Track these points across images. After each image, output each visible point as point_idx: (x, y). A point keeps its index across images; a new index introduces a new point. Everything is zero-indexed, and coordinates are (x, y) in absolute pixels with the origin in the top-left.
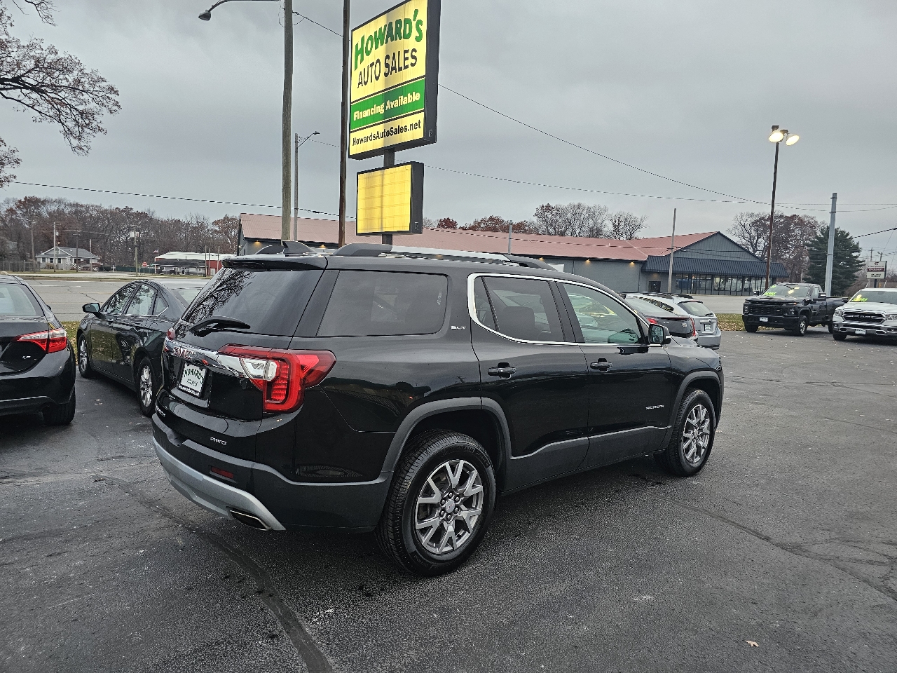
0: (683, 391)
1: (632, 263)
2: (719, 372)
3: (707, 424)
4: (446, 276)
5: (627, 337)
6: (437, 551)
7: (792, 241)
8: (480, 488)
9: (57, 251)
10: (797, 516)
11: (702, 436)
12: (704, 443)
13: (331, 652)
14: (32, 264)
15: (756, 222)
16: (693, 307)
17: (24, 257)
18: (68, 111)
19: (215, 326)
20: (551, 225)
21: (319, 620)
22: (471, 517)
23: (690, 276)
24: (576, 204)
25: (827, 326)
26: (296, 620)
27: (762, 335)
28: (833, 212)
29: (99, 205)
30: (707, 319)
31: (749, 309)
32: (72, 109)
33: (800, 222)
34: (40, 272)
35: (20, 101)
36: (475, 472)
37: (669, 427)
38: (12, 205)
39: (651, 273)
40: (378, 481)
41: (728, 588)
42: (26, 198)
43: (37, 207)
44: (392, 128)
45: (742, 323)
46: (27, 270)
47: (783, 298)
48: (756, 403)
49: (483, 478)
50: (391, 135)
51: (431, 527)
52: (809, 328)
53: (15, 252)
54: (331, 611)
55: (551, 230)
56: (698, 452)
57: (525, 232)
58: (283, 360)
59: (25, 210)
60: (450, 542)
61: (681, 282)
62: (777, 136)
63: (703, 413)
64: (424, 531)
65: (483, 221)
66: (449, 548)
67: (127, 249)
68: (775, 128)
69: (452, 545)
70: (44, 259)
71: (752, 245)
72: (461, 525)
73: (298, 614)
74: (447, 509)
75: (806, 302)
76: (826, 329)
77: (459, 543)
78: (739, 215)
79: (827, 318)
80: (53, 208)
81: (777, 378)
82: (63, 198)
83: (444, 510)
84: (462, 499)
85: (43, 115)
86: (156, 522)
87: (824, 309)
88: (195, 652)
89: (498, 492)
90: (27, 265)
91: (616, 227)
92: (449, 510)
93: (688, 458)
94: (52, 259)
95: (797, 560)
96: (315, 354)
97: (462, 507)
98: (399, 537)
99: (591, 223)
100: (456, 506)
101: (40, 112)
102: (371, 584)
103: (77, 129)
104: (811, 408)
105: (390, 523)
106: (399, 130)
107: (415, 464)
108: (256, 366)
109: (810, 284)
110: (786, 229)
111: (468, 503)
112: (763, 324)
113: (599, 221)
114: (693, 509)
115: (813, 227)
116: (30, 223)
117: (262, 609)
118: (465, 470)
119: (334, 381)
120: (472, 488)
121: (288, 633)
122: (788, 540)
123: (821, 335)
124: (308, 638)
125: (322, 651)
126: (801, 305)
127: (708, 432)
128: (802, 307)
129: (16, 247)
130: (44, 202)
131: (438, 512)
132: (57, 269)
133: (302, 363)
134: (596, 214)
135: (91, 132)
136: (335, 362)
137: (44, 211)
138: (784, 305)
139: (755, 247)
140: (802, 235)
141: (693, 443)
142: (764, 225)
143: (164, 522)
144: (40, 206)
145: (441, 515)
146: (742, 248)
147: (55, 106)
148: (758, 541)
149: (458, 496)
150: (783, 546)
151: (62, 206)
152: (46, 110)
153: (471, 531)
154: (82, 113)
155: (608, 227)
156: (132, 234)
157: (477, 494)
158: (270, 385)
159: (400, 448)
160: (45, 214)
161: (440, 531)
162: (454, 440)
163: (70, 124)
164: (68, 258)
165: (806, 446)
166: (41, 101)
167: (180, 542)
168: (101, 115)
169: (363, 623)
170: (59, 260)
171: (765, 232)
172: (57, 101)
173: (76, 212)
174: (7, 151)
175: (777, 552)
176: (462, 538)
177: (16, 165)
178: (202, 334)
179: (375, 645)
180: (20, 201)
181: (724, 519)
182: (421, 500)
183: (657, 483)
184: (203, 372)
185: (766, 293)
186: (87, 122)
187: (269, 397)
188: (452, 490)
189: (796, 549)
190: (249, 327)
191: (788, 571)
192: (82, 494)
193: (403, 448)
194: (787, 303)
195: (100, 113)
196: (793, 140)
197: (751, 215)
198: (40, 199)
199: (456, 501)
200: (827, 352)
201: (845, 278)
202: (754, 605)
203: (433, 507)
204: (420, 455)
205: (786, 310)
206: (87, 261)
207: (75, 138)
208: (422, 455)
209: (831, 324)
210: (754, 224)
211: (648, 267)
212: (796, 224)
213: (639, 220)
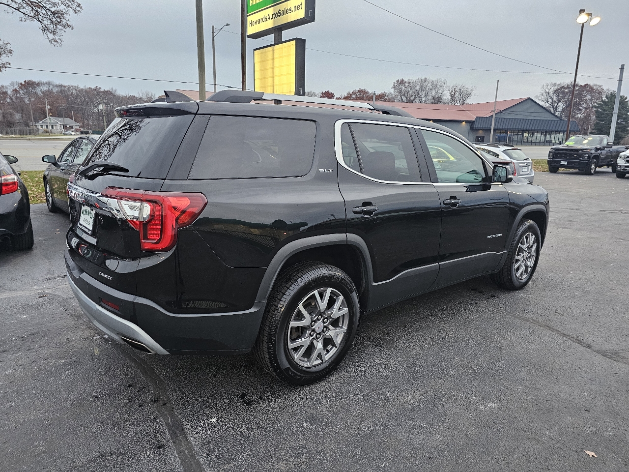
0: (518, 222)
1: (464, 123)
2: (547, 204)
3: (534, 248)
4: (315, 121)
5: (472, 177)
6: (308, 365)
7: (583, 104)
8: (345, 310)
9: (50, 120)
10: (611, 324)
11: (529, 257)
12: (530, 263)
13: (210, 463)
14: (33, 130)
15: (558, 90)
16: (514, 154)
17: (27, 125)
18: (44, 12)
19: (102, 171)
20: (404, 95)
21: (203, 430)
22: (338, 335)
23: (507, 131)
24: (423, 78)
25: (611, 168)
26: (183, 430)
27: (561, 175)
28: (620, 80)
29: (76, 85)
30: (524, 163)
31: (553, 155)
32: (47, 11)
33: (591, 90)
34: (39, 135)
35: (8, 5)
36: (341, 298)
37: (505, 252)
38: (16, 87)
39: (478, 130)
40: (252, 310)
41: (561, 395)
42: (25, 82)
43: (34, 88)
44: (280, 10)
45: (547, 166)
46: (30, 134)
47: (579, 147)
48: (564, 228)
49: (349, 302)
50: (279, 16)
51: (303, 346)
52: (598, 169)
53: (21, 121)
54: (214, 420)
55: (404, 99)
56: (526, 271)
57: (385, 100)
58: (155, 202)
59: (25, 90)
60: (320, 356)
61: (499, 137)
62: (583, 18)
63: (532, 238)
64: (296, 349)
65: (354, 93)
66: (319, 361)
67: (99, 118)
68: (582, 11)
69: (321, 359)
70: (42, 126)
71: (553, 108)
72: (328, 342)
73: (185, 423)
74: (317, 329)
75: (597, 149)
76: (610, 169)
77: (327, 357)
78: (545, 85)
79: (612, 161)
80: (45, 88)
81: (577, 207)
82: (51, 80)
83: (314, 330)
84: (330, 320)
85: (27, 16)
86: (80, 333)
87: (609, 154)
88: (89, 463)
89: (361, 313)
90: (30, 130)
91: (452, 96)
92: (318, 331)
93: (517, 276)
94: (47, 126)
95: (618, 366)
96: (186, 197)
97: (330, 327)
98: (274, 357)
99: (434, 93)
100: (325, 327)
101: (24, 14)
102: (252, 393)
103: (52, 26)
104: (607, 231)
105: (265, 345)
106: (286, 12)
107: (287, 293)
108: (132, 208)
109: (601, 136)
110: (580, 95)
111: (335, 323)
112: (563, 166)
113: (440, 91)
114: (523, 319)
115: (600, 93)
116: (30, 100)
117: (155, 418)
118: (332, 295)
119: (207, 221)
120: (339, 310)
121: (174, 442)
122: (607, 347)
123: (606, 174)
124: (191, 449)
125: (202, 462)
126: (593, 151)
127: (535, 254)
128: (594, 153)
129: (21, 117)
130: (38, 84)
131: (308, 332)
132: (52, 133)
133: (173, 204)
134: (438, 86)
135: (62, 28)
136: (206, 204)
137: (38, 90)
138: (581, 152)
139: (555, 109)
140: (591, 100)
141: (522, 262)
142: (563, 93)
143: (88, 333)
144: (36, 88)
145: (311, 335)
146: (547, 110)
147: (34, 8)
148: (581, 348)
149: (326, 318)
150: (604, 354)
151: (51, 87)
152: (29, 12)
153: (338, 346)
154: (54, 13)
155: (447, 97)
156: (101, 107)
157: (343, 315)
158: (145, 225)
159: (271, 281)
160: (40, 94)
161: (311, 348)
162: (323, 271)
163: (47, 22)
164: (58, 125)
165: (608, 263)
166: (24, 5)
167: (97, 352)
168: (68, 15)
169: (241, 432)
170: (52, 126)
171: (564, 97)
172: (34, 4)
173: (61, 91)
174: (2, 44)
175: (598, 359)
176: (330, 353)
177: (9, 55)
178: (92, 178)
179: (250, 455)
180: (21, 84)
181: (550, 328)
182: (293, 324)
183: (492, 297)
184: (93, 213)
185: (567, 143)
186: (59, 20)
187: (146, 238)
188: (320, 314)
189: (613, 355)
190: (127, 171)
191: (612, 378)
192: (26, 308)
193: (276, 279)
194: (582, 150)
195: (67, 12)
196: (595, 21)
197: (555, 85)
198: (35, 82)
199: (324, 323)
200: (613, 187)
201: (622, 132)
202: (587, 412)
203: (304, 329)
204: (291, 285)
205: (582, 155)
206: (72, 127)
207: (51, 33)
208: (293, 285)
209: (614, 166)
210: (556, 91)
211: (476, 126)
212: (587, 91)
213: (470, 90)
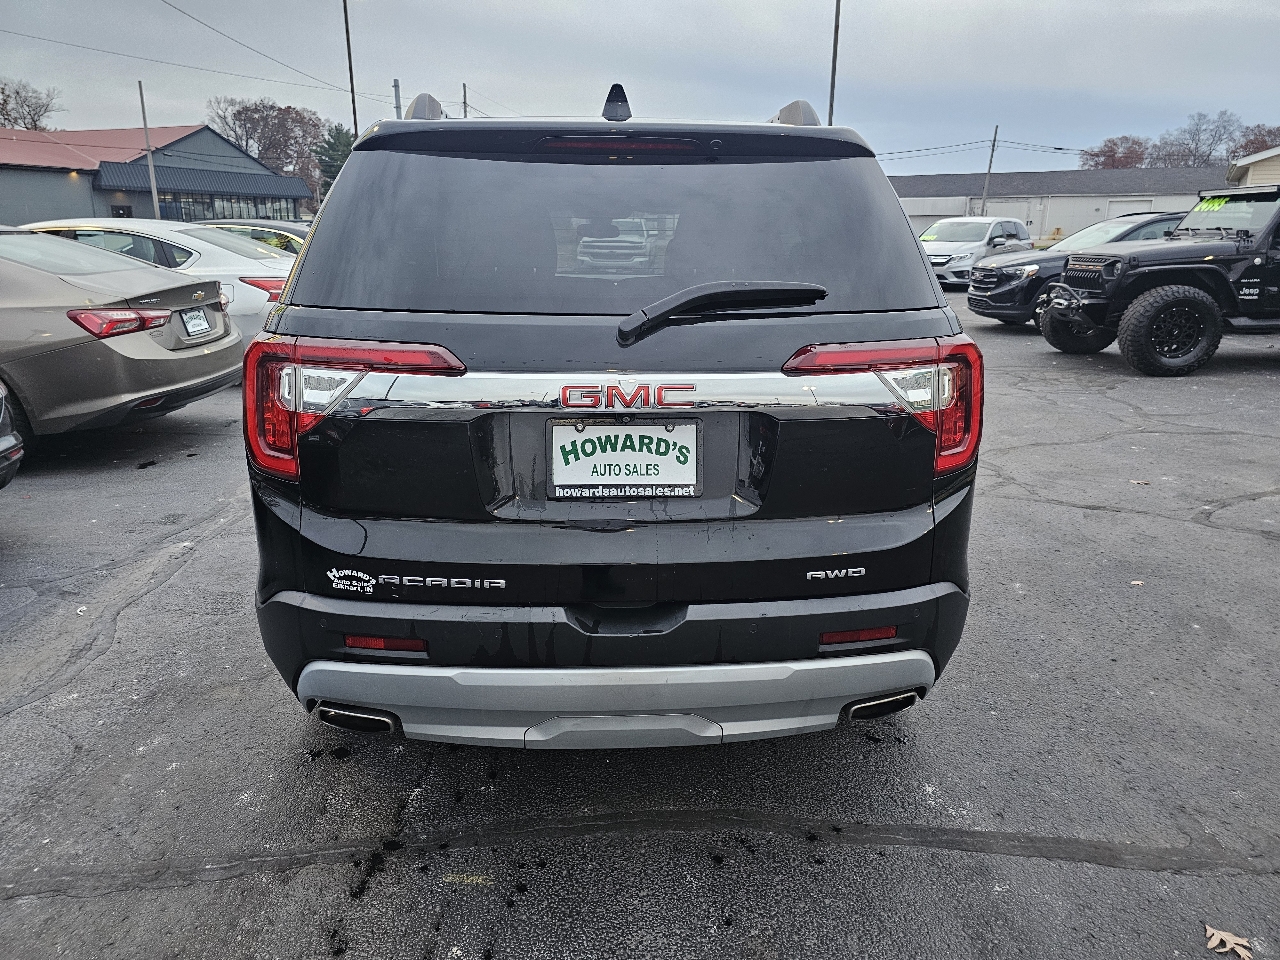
1: (74, 174)
7: (292, 144)
15: (239, 112)
33: (300, 118)
39: (112, 191)
61: (163, 208)
78: (213, 100)
110: (282, 124)
115: (316, 125)
140: (305, 137)
142: (251, 120)
146: (245, 154)
171: (255, 129)
197: (232, 103)
210: (237, 115)
211: (106, 181)
212: (293, 121)
213: (43, 96)
